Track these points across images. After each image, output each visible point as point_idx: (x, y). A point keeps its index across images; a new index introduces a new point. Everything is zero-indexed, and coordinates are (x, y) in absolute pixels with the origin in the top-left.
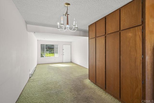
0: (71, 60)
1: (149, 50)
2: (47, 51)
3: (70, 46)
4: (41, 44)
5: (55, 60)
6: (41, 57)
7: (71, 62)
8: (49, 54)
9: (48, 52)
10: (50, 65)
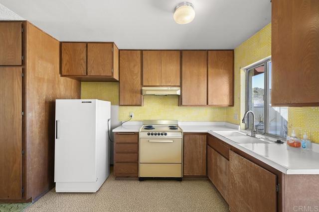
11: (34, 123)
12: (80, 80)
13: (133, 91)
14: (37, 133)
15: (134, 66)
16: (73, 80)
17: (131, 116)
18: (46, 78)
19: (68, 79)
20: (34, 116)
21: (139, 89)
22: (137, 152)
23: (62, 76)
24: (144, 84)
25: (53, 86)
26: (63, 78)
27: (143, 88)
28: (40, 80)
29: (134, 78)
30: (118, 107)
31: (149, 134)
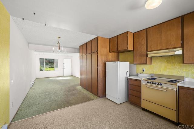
0: (72, 74)
1: (101, 63)
2: (47, 64)
3: (71, 60)
4: (40, 59)
5: (55, 74)
6: (40, 71)
7: (72, 76)
8: (49, 68)
9: (48, 66)
10: (50, 79)
11: (101, 70)
12: (118, 53)
13: (141, 56)
14: (101, 74)
15: (142, 40)
16: (115, 53)
17: (143, 71)
18: (104, 54)
19: (113, 53)
20: (101, 68)
21: (145, 53)
22: (140, 92)
23: (110, 52)
24: (148, 50)
25: (107, 57)
26: (111, 53)
27: (148, 53)
28: (102, 55)
29: (142, 47)
30: (133, 65)
31: (148, 82)
